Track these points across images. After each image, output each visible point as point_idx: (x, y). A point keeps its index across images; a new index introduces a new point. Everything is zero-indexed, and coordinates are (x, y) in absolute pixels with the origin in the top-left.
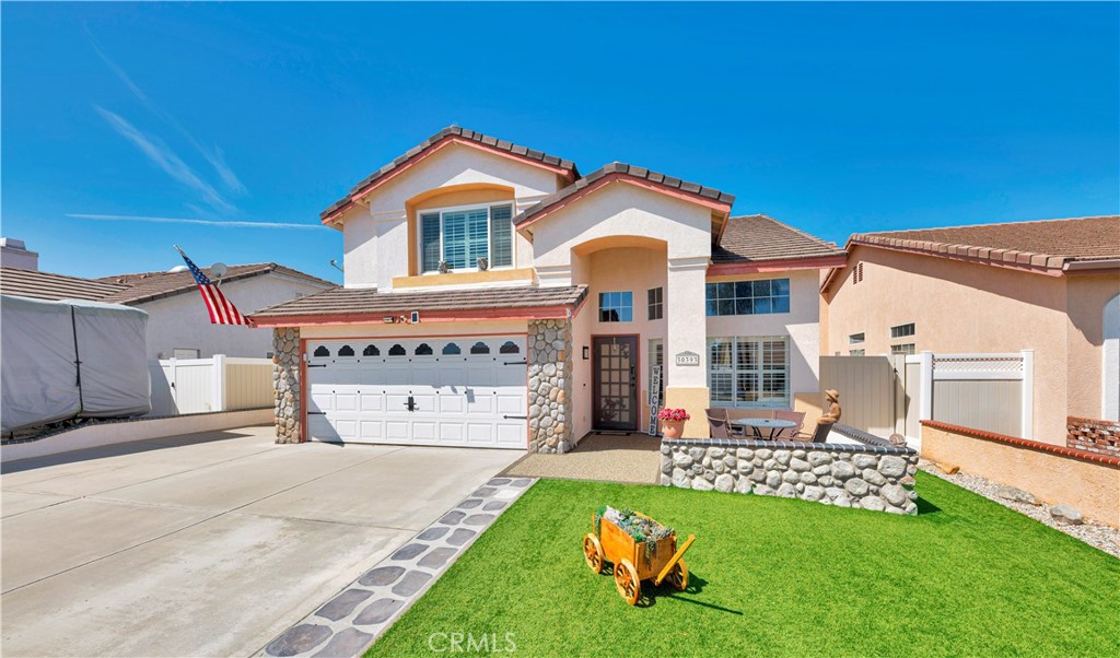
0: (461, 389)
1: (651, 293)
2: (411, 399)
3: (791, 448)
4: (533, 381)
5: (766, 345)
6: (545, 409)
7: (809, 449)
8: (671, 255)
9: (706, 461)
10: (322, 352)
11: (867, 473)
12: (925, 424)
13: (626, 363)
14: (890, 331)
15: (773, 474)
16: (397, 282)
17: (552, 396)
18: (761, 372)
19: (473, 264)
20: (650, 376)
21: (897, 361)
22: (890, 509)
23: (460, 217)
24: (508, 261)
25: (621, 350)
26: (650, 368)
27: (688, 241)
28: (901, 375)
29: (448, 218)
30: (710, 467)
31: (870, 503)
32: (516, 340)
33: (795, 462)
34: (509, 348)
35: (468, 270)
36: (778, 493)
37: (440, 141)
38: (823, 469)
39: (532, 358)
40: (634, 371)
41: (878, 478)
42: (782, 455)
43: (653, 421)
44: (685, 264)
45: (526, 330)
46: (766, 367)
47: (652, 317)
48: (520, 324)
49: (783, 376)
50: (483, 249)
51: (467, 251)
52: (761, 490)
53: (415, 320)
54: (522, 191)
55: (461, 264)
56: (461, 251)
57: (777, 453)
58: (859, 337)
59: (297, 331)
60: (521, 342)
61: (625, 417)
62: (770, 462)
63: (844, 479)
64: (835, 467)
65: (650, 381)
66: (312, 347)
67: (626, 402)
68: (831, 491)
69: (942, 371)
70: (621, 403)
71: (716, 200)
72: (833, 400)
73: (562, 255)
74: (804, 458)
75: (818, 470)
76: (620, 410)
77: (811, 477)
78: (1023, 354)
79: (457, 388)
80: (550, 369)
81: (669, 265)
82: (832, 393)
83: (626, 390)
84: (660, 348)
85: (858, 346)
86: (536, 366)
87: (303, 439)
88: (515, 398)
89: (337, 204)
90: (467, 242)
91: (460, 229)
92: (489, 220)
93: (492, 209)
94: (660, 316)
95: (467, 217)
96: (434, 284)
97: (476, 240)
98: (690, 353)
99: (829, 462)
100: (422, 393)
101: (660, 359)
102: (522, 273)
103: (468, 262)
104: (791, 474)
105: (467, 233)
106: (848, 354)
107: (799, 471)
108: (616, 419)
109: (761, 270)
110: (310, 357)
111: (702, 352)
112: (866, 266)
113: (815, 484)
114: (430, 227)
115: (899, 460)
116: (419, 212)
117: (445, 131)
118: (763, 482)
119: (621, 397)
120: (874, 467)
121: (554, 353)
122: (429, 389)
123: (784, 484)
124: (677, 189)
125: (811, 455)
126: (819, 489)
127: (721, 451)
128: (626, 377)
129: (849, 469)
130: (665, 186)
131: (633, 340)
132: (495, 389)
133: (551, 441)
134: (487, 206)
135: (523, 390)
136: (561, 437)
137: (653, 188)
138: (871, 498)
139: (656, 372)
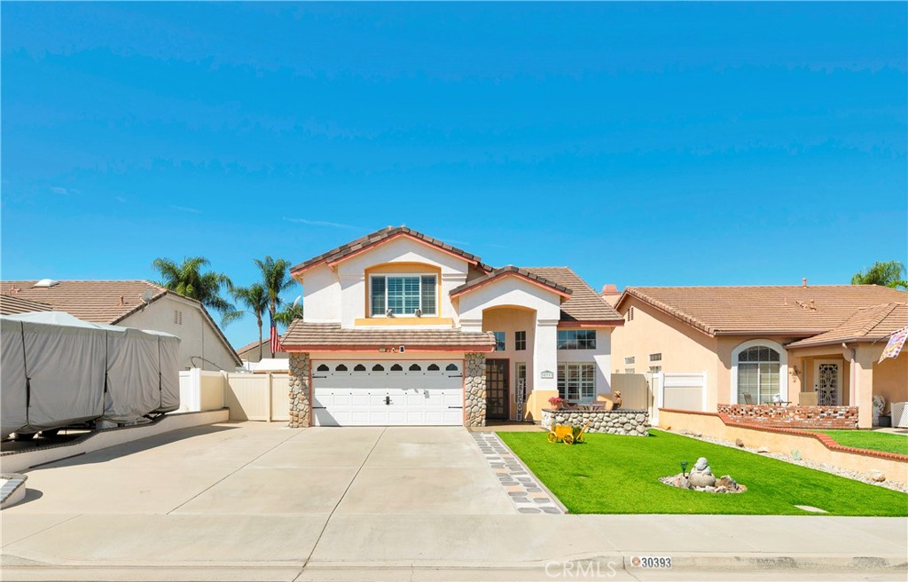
0: (421, 391)
1: (518, 334)
2: (388, 398)
3: (604, 413)
4: (468, 387)
5: (584, 367)
6: (475, 402)
7: (611, 413)
8: (539, 317)
9: (570, 420)
10: (323, 368)
11: (632, 421)
12: (660, 410)
13: (501, 377)
14: (649, 357)
15: (597, 424)
16: (358, 322)
17: (479, 395)
18: (581, 382)
19: (408, 311)
20: (517, 385)
21: (648, 377)
22: (640, 435)
23: (399, 280)
24: (432, 311)
25: (498, 368)
26: (516, 381)
27: (548, 311)
28: (650, 384)
29: (391, 280)
30: (572, 422)
31: (633, 433)
32: (456, 363)
33: (605, 418)
34: (452, 368)
35: (404, 315)
36: (599, 431)
37: (394, 235)
38: (616, 421)
39: (467, 373)
40: (506, 381)
41: (635, 423)
42: (601, 415)
43: (519, 412)
44: (544, 323)
45: (463, 358)
46: (583, 380)
47: (518, 348)
48: (461, 355)
49: (592, 384)
50: (416, 303)
51: (404, 303)
52: (592, 430)
53: (402, 350)
54: (445, 270)
55: (400, 311)
56: (400, 303)
57: (599, 415)
58: (631, 360)
59: (308, 354)
60: (459, 365)
61: (501, 411)
62: (595, 419)
63: (623, 424)
64: (621, 420)
65: (516, 388)
66: (316, 365)
67: (501, 401)
68: (619, 429)
69: (669, 382)
70: (498, 402)
71: (564, 292)
72: (618, 396)
73: (477, 313)
74: (609, 416)
75: (614, 421)
76: (498, 407)
77: (611, 424)
78: (704, 374)
79: (418, 390)
80: (478, 380)
81: (537, 323)
82: (618, 392)
83: (501, 394)
84: (524, 368)
85: (630, 366)
86: (470, 378)
87: (311, 425)
88: (456, 396)
89: (305, 263)
90: (404, 296)
91: (400, 288)
92: (420, 284)
93: (423, 277)
94: (524, 348)
95: (404, 281)
96: (384, 324)
97: (411, 296)
98: (547, 371)
99: (618, 418)
100: (394, 393)
101: (523, 374)
102: (446, 321)
103: (404, 310)
104: (604, 423)
105: (404, 292)
106: (625, 372)
107: (607, 422)
108: (495, 412)
109: (582, 326)
110: (315, 371)
111: (555, 371)
112: (636, 310)
113: (613, 427)
114: (377, 286)
115: (643, 415)
116: (370, 275)
117: (398, 229)
118: (593, 427)
119: (498, 398)
120: (634, 419)
121: (480, 371)
122: (400, 391)
123: (602, 428)
124: (544, 284)
125: (611, 415)
126: (614, 429)
127: (576, 415)
128: (501, 385)
129: (625, 420)
130: (538, 281)
131: (505, 362)
132: (443, 391)
133: (479, 419)
134: (419, 275)
135: (461, 391)
136: (484, 417)
137: (531, 281)
138: (633, 431)
139: (521, 382)
